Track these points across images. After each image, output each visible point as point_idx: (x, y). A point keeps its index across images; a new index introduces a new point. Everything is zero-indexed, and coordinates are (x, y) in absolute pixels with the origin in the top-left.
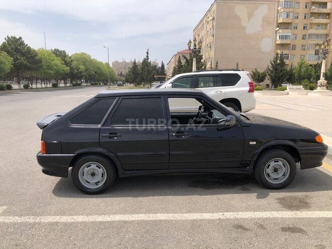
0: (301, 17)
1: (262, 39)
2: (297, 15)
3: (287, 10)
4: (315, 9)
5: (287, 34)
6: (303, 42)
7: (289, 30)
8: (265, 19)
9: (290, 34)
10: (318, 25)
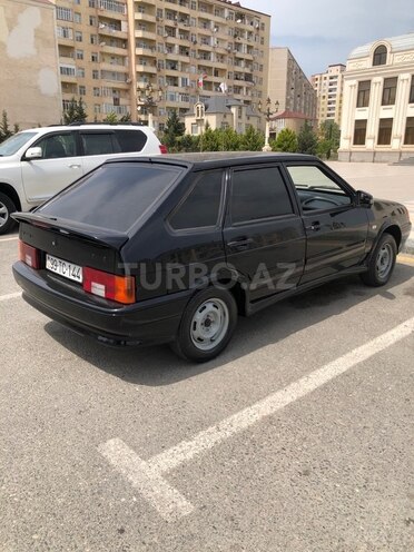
0: (87, 39)
1: (39, 70)
2: (79, 35)
3: (63, 23)
4: (105, 29)
5: (69, 66)
6: (95, 83)
7: (70, 60)
8: (39, 34)
9: (73, 67)
10: (113, 56)
